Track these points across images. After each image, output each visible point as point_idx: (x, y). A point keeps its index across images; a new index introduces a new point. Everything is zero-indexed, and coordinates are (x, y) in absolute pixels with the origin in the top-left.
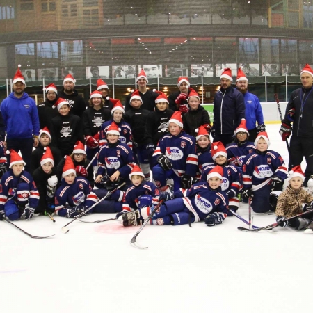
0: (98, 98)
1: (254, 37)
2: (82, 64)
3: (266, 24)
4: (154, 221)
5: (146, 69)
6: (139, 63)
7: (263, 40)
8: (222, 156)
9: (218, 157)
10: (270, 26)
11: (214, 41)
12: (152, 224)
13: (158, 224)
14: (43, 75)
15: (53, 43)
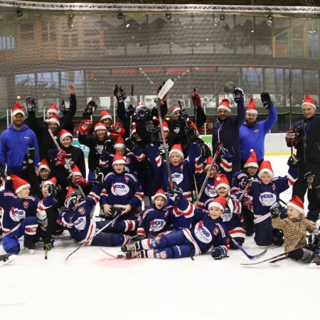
0: (102, 130)
1: (257, 67)
2: (83, 95)
3: (270, 53)
4: (158, 255)
5: (148, 100)
6: (140, 94)
7: (268, 70)
8: (224, 188)
9: (220, 189)
10: (274, 56)
11: (217, 71)
12: (155, 257)
13: (161, 258)
14: (44, 105)
15: (54, 74)
